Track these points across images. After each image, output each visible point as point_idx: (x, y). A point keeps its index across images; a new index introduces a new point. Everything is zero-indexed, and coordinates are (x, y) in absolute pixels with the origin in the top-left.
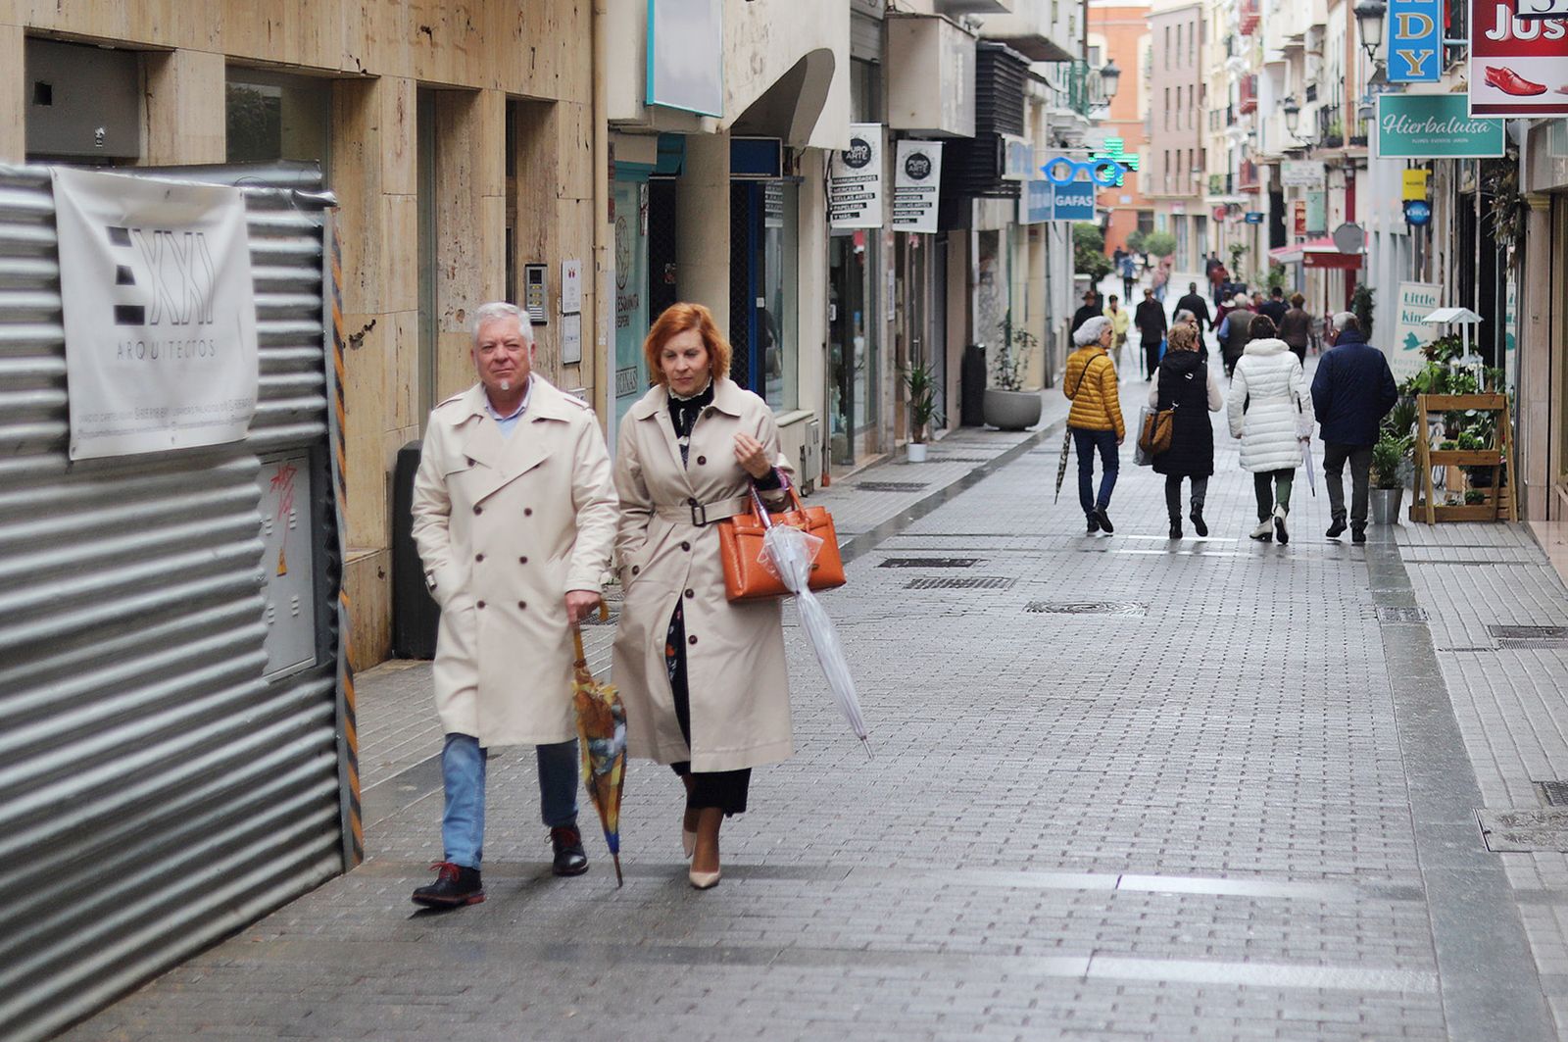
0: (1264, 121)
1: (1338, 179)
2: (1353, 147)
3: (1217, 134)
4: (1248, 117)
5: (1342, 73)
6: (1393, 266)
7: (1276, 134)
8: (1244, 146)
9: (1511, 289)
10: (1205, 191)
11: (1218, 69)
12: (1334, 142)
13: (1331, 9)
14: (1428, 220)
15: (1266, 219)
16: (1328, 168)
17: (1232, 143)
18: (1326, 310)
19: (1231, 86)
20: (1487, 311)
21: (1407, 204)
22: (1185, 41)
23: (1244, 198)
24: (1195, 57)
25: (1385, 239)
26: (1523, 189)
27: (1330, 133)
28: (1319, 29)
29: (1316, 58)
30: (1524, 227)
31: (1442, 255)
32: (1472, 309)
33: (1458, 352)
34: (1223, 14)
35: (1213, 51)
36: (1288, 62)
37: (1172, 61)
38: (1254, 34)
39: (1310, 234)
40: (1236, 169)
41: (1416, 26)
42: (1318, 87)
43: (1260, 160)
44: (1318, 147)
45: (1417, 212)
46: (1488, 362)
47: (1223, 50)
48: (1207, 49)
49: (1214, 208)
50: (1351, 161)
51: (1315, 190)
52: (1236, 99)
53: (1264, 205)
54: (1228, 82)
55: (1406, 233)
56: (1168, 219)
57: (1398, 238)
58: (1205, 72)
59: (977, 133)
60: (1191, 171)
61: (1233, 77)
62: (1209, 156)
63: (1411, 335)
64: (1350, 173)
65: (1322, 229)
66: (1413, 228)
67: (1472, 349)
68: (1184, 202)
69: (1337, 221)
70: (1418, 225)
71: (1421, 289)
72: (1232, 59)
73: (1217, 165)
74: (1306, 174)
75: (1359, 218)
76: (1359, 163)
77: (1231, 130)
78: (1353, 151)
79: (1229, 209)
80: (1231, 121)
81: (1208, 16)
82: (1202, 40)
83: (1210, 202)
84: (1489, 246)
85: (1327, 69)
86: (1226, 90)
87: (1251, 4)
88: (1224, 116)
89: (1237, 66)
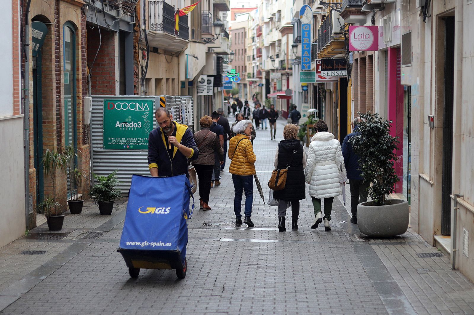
0: (264, 61)
1: (284, 77)
2: (288, 70)
3: (250, 62)
4: (258, 59)
5: (286, 52)
6: (299, 99)
7: (268, 65)
8: (257, 66)
10: (246, 77)
11: (250, 45)
12: (284, 69)
13: (282, 36)
14: (307, 90)
15: (264, 86)
16: (282, 75)
17: (254, 65)
18: (282, 109)
19: (253, 49)
20: (319, 110)
22: (241, 37)
23: (258, 79)
24: (243, 41)
25: (297, 93)
27: (283, 67)
28: (280, 41)
29: (279, 47)
31: (310, 98)
32: (316, 109)
33: (314, 117)
34: (251, 30)
35: (248, 41)
36: (270, 47)
37: (237, 42)
38: (260, 37)
39: (278, 90)
40: (255, 72)
41: (306, 60)
42: (279, 55)
43: (263, 71)
44: (280, 70)
45: (305, 88)
47: (251, 40)
48: (246, 40)
49: (249, 82)
50: (288, 74)
51: (278, 80)
52: (255, 53)
53: (264, 82)
54: (253, 48)
55: (302, 92)
56: (236, 85)
57: (300, 93)
58: (246, 46)
59: (217, 74)
60: (242, 72)
61: (254, 47)
62: (248, 68)
63: (305, 114)
64: (288, 76)
65: (280, 89)
66: (304, 91)
67: (317, 117)
68: (241, 80)
69: (284, 88)
70: (305, 91)
71: (306, 105)
72: (254, 43)
73: (249, 70)
74: (277, 76)
75: (290, 88)
76: (290, 74)
77: (254, 61)
78: (289, 71)
79: (253, 82)
80: (254, 59)
81: (247, 30)
82: (245, 37)
83: (247, 80)
85: (282, 50)
86: (252, 51)
87: (260, 29)
88: (252, 57)
89: (255, 45)
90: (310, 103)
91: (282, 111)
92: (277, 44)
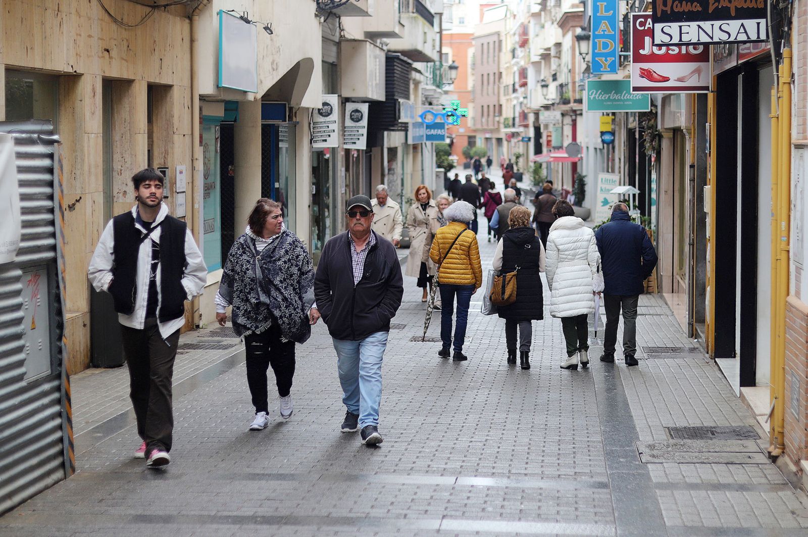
0: (531, 91)
1: (568, 120)
2: (575, 104)
3: (508, 97)
4: (523, 89)
5: (570, 67)
6: (595, 164)
7: (537, 98)
8: (521, 103)
9: (654, 176)
10: (502, 126)
11: (508, 65)
12: (566, 102)
13: (564, 35)
14: (613, 141)
15: (532, 140)
16: (563, 115)
17: (515, 102)
18: (562, 186)
19: (514, 73)
20: (642, 188)
21: (602, 133)
22: (491, 50)
23: (521, 129)
24: (496, 58)
25: (592, 150)
26: (659, 127)
27: (564, 97)
28: (558, 45)
29: (557, 60)
30: (660, 146)
31: (620, 159)
32: (634, 187)
34: (511, 37)
35: (505, 56)
36: (543, 62)
37: (485, 60)
38: (526, 47)
39: (554, 148)
40: (517, 115)
41: (605, 46)
42: (558, 74)
43: (529, 111)
44: (558, 104)
45: (608, 138)
46: (643, 213)
47: (510, 55)
48: (502, 54)
49: (506, 134)
50: (574, 111)
51: (557, 126)
52: (517, 79)
53: (531, 133)
54: (513, 71)
55: (601, 147)
56: (483, 140)
57: (598, 150)
58: (501, 66)
59: (386, 99)
60: (494, 116)
61: (515, 69)
62: (504, 108)
63: (605, 199)
64: (574, 117)
65: (559, 145)
66: (605, 145)
67: (635, 207)
68: (491, 131)
69: (567, 141)
70: (608, 144)
71: (609, 176)
72: (515, 60)
73: (507, 113)
74: (552, 118)
75: (579, 140)
76: (578, 112)
77: (514, 95)
78: (575, 106)
79: (513, 135)
80: (514, 90)
81: (503, 38)
82: (500, 50)
83: (504, 132)
84: (643, 156)
85: (562, 65)
86: (512, 75)
87: (524, 32)
88: (511, 88)
89: (517, 63)
90: (620, 172)
91: (562, 189)
92: (553, 53)
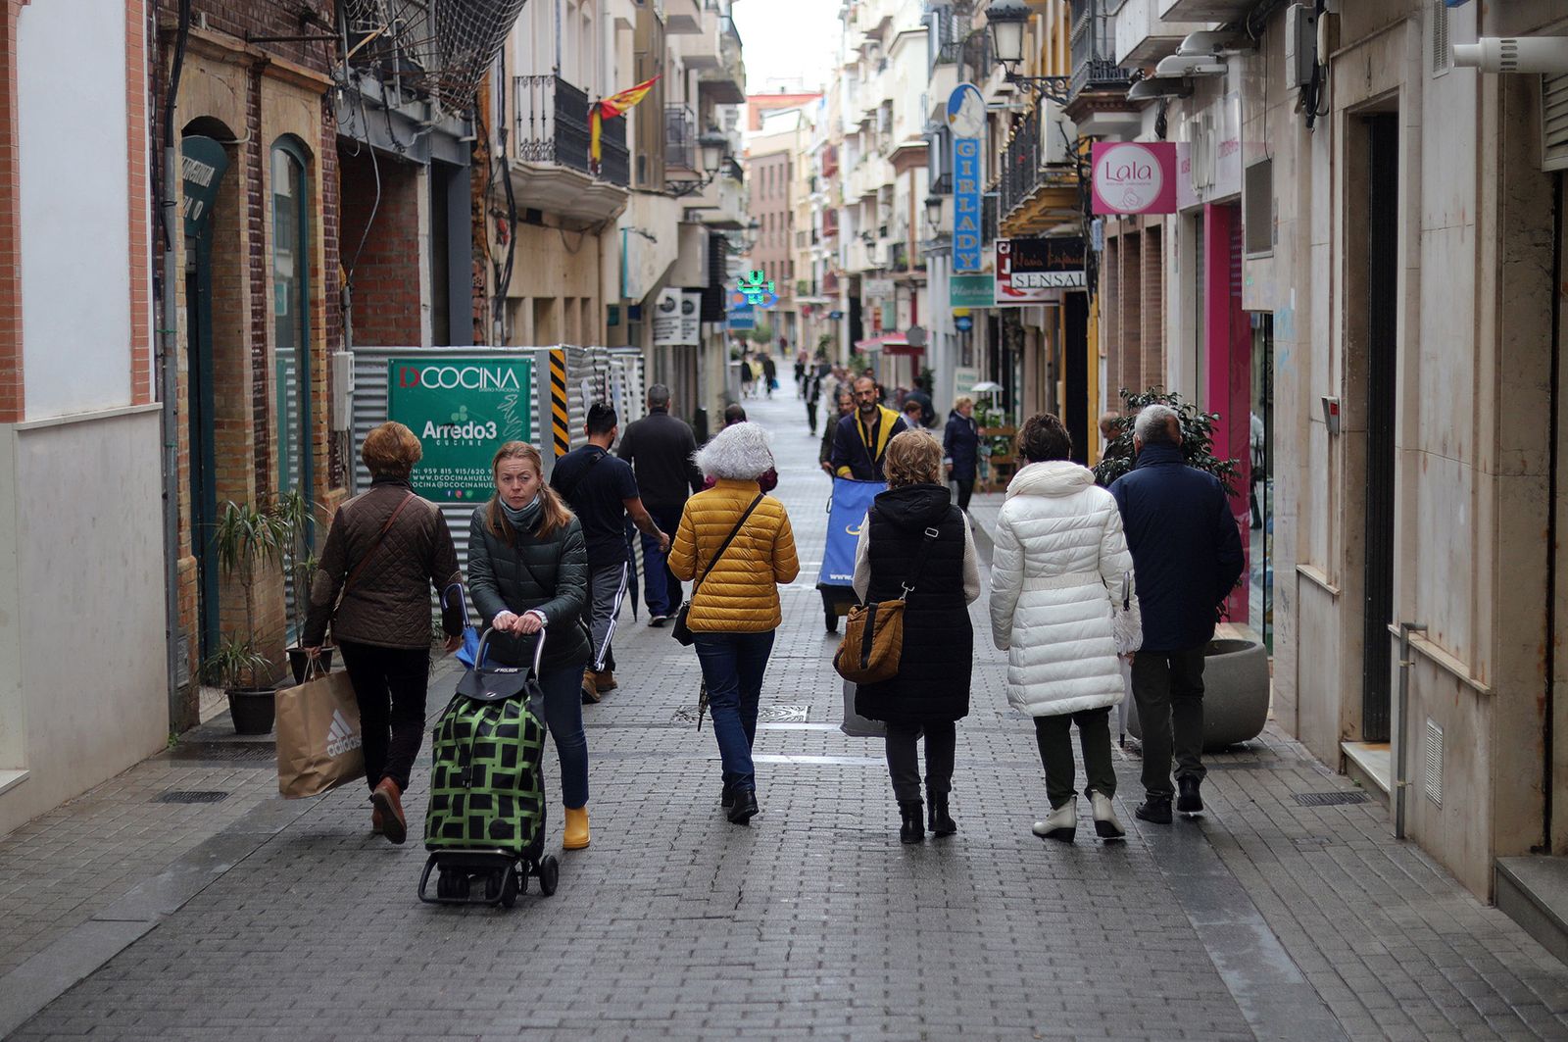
0: (844, 244)
1: (904, 293)
2: (915, 272)
3: (803, 250)
4: (828, 240)
6: (946, 354)
7: (857, 259)
8: (827, 261)
10: (794, 293)
11: (803, 201)
12: (902, 268)
14: (970, 329)
15: (846, 317)
16: (897, 285)
17: (815, 258)
19: (814, 213)
21: (956, 318)
23: (826, 300)
24: (784, 189)
25: (941, 338)
27: (899, 262)
28: (889, 187)
29: (886, 207)
31: (979, 350)
33: (991, 406)
34: (807, 159)
35: (799, 189)
36: (864, 206)
38: (834, 178)
39: (885, 331)
40: (820, 277)
42: (889, 228)
43: (841, 274)
44: (890, 270)
45: (963, 324)
47: (808, 187)
48: (793, 185)
49: (802, 306)
50: (914, 282)
51: (887, 300)
52: (819, 225)
53: (844, 306)
54: (812, 211)
55: (954, 336)
56: (765, 315)
57: (950, 339)
58: (792, 202)
60: (782, 278)
61: (815, 207)
62: (797, 266)
64: (913, 290)
65: (890, 326)
66: (960, 334)
67: (998, 406)
68: (779, 302)
69: (904, 325)
70: (964, 333)
71: (967, 371)
72: (815, 196)
73: (802, 273)
74: (880, 289)
75: (921, 322)
76: (920, 283)
77: (815, 248)
78: (916, 275)
79: (814, 308)
80: (815, 241)
81: (794, 159)
82: (790, 177)
83: (797, 302)
86: (809, 218)
87: (831, 155)
88: (808, 236)
89: (818, 200)
90: (979, 366)
91: (897, 389)
92: (880, 197)
